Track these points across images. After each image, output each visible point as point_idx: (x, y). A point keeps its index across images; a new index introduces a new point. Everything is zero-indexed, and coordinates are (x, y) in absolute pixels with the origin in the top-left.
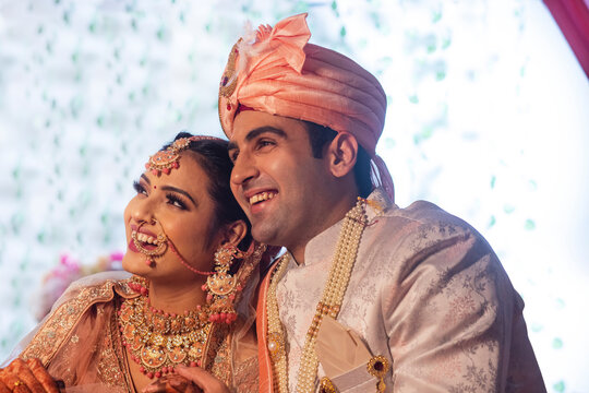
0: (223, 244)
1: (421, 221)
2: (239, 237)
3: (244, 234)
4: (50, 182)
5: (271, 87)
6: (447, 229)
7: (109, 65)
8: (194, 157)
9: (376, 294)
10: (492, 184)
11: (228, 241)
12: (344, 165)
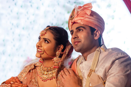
0: (58, 50)
1: (116, 52)
2: (61, 49)
3: (62, 49)
4: (12, 42)
5: (82, 18)
6: (123, 54)
7: (26, 15)
8: (50, 31)
9: (105, 67)
10: (124, 43)
11: (59, 50)
12: (97, 37)
